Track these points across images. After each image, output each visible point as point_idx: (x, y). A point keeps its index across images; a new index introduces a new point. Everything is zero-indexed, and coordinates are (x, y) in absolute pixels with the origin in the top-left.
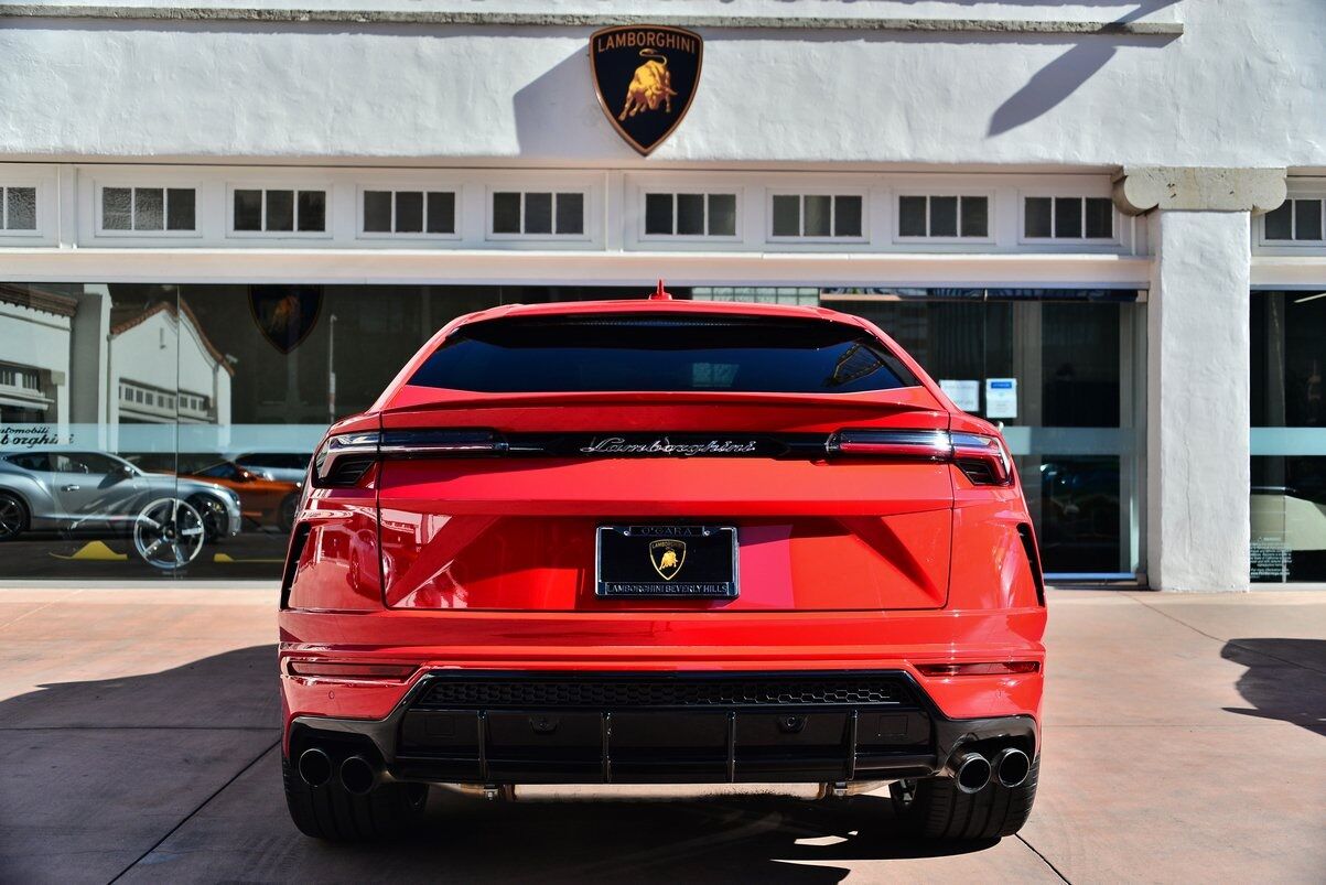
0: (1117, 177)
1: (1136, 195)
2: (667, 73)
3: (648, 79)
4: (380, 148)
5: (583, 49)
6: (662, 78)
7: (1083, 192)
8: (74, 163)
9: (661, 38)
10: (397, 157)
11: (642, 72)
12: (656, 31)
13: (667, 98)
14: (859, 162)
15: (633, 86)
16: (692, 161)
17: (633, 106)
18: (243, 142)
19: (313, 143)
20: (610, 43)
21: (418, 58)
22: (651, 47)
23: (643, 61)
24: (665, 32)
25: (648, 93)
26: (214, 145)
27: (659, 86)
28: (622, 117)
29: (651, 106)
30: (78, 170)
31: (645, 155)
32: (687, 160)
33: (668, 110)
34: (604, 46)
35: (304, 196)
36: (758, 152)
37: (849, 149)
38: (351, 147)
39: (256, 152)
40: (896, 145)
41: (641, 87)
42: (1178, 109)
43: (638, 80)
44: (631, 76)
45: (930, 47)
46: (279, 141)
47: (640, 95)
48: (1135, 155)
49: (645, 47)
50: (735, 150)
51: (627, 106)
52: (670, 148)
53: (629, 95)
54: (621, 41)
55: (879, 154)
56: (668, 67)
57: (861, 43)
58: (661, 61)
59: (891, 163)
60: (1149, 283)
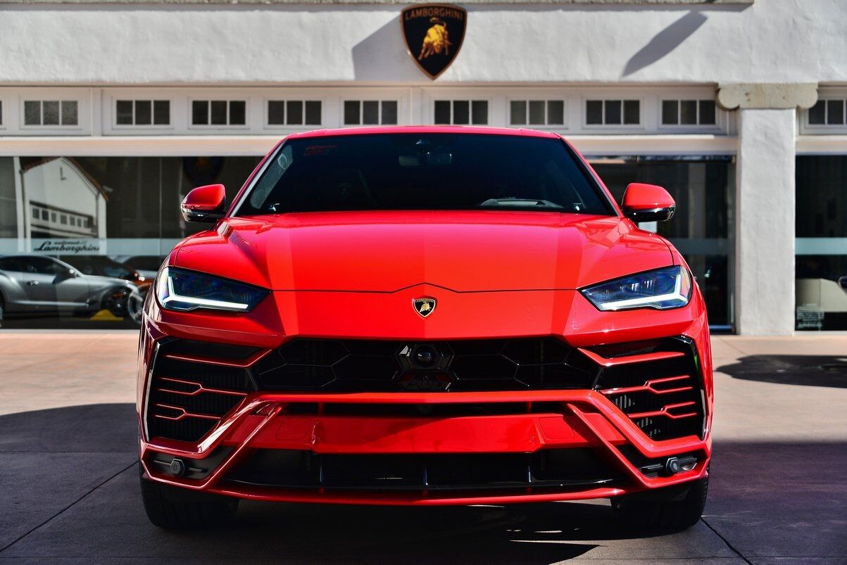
0: (716, 88)
1: (726, 100)
2: (446, 33)
3: (435, 35)
4: (279, 77)
5: (397, 18)
6: (443, 34)
7: (698, 97)
8: (100, 87)
9: (442, 11)
10: (289, 82)
11: (432, 31)
12: (439, 8)
13: (446, 46)
14: (560, 82)
15: (427, 40)
16: (462, 82)
17: (426, 52)
18: (199, 73)
19: (241, 75)
20: (413, 15)
21: (301, 25)
22: (436, 16)
23: (432, 25)
24: (445, 8)
25: (435, 44)
26: (182, 75)
27: (442, 39)
28: (420, 58)
29: (437, 51)
30: (102, 91)
31: (434, 79)
32: (458, 82)
33: (447, 53)
34: (409, 15)
35: (233, 104)
36: (501, 76)
37: (555, 75)
38: (262, 76)
39: (207, 80)
40: (582, 71)
41: (431, 40)
42: (751, 48)
43: (429, 36)
44: (425, 34)
45: (603, 14)
46: (220, 73)
47: (430, 45)
48: (727, 75)
49: (433, 16)
50: (487, 75)
51: (423, 51)
52: (448, 75)
53: (424, 45)
54: (419, 13)
55: (572, 76)
56: (447, 28)
57: (561, 12)
58: (442, 25)
59: (579, 82)
60: (736, 152)
